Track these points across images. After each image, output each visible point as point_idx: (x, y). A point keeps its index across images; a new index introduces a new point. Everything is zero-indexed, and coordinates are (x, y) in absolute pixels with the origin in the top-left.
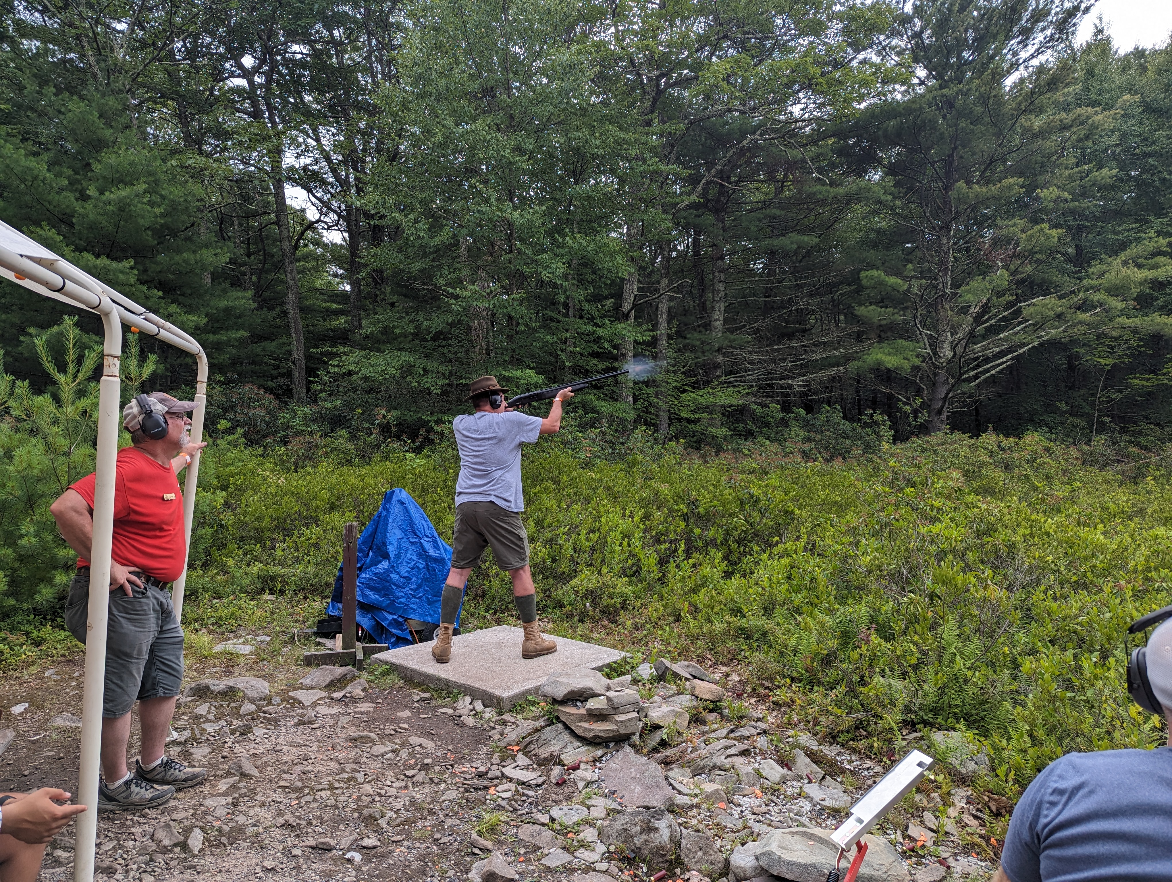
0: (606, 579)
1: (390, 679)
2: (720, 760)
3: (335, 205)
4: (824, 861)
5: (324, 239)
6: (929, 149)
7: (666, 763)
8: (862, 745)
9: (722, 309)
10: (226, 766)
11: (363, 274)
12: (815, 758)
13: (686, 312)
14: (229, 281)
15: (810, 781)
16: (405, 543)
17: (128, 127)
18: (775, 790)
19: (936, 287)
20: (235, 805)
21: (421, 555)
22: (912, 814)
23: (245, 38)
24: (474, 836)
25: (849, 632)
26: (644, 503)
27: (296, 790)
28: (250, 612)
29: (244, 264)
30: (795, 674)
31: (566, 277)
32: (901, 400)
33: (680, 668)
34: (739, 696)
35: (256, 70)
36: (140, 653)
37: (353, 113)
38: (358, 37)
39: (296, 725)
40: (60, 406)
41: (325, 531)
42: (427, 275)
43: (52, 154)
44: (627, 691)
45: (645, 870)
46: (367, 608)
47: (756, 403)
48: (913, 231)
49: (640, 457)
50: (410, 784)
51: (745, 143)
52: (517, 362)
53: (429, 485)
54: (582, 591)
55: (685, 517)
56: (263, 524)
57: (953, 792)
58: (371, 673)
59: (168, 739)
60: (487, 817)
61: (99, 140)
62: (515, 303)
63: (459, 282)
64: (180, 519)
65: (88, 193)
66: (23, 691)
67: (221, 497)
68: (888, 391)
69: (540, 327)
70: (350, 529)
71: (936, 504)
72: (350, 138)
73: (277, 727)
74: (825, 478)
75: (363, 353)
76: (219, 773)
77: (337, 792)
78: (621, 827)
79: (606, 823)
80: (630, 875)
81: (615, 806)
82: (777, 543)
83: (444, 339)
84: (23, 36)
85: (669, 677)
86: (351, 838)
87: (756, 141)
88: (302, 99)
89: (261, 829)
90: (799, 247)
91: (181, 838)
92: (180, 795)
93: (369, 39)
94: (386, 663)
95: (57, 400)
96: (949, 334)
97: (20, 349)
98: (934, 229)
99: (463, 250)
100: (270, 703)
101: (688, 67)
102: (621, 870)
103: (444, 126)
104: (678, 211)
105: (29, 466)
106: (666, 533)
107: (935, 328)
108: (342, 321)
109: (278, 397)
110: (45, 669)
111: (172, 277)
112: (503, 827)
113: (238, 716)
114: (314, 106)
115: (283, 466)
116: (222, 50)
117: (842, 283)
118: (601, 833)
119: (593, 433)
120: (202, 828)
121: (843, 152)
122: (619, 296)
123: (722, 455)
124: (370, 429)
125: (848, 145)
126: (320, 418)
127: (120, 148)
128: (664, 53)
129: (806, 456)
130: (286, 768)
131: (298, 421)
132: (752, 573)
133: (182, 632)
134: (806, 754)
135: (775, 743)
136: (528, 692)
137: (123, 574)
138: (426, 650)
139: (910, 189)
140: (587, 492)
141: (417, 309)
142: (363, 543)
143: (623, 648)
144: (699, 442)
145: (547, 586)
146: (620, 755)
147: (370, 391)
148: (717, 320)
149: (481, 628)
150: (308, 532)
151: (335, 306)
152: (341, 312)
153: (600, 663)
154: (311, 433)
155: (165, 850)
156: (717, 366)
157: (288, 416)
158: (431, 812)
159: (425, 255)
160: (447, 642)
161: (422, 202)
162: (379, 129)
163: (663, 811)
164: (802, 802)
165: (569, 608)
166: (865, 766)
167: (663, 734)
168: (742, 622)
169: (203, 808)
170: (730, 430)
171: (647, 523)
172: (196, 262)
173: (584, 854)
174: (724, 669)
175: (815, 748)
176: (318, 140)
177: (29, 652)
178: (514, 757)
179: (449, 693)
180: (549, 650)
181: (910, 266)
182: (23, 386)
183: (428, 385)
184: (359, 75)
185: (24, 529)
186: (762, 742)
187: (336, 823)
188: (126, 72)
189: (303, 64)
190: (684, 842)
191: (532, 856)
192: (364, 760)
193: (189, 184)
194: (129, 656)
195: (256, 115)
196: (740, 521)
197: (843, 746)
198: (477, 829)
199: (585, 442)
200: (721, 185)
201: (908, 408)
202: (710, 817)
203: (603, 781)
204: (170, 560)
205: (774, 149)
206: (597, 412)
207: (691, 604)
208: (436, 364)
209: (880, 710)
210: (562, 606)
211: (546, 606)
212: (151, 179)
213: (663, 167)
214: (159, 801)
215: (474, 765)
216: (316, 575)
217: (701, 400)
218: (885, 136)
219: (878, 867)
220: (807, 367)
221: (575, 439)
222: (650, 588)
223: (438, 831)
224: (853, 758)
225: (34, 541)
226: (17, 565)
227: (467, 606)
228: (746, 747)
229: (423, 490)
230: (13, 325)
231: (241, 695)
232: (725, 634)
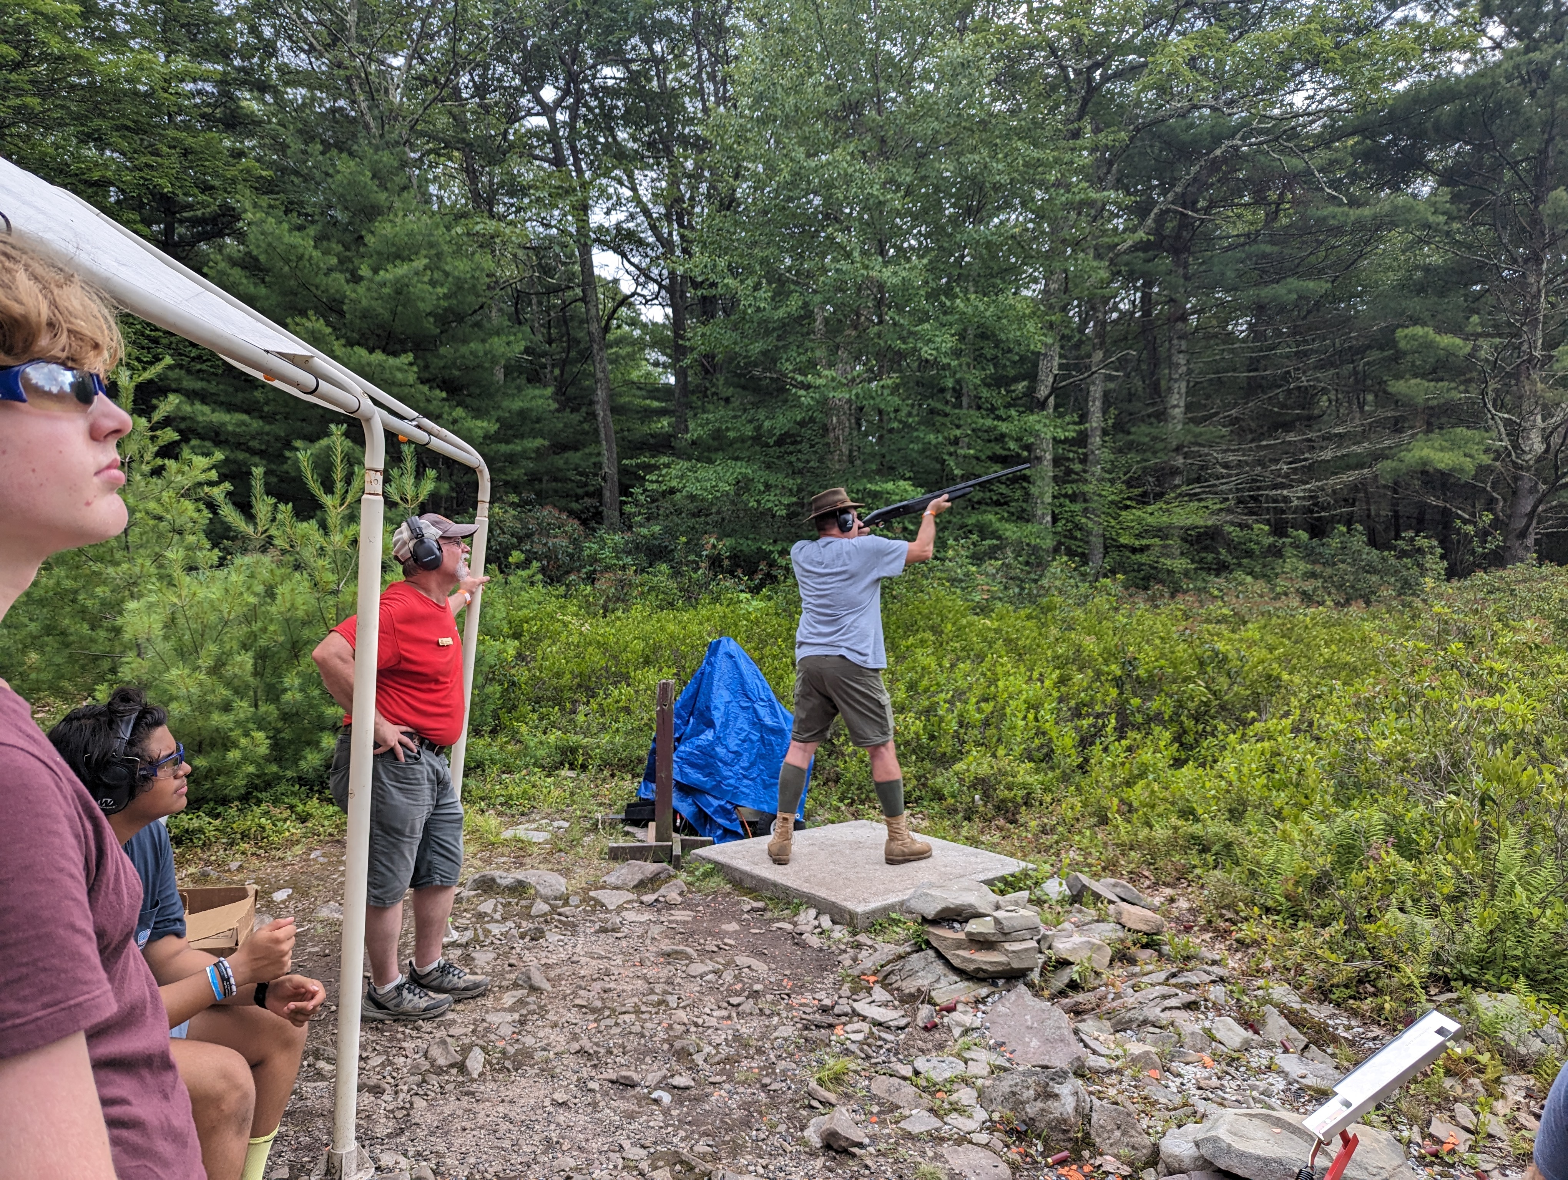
0: (1004, 763)
1: (714, 883)
2: (1154, 1012)
3: (655, 272)
4: (1294, 1156)
5: (643, 318)
6: (1508, 143)
7: (1077, 1012)
8: (1367, 1004)
9: (1183, 390)
10: (513, 976)
11: (687, 361)
12: (1295, 1020)
13: (1131, 397)
14: (524, 376)
15: (1286, 1051)
16: (734, 709)
17: (405, 188)
18: (1233, 1060)
19: (1518, 347)
20: (522, 1023)
21: (754, 724)
22: (1438, 1106)
23: (543, 64)
24: (813, 1084)
25: (1353, 847)
26: (1060, 662)
27: (594, 1011)
28: (545, 791)
29: (544, 354)
30: (1270, 903)
31: (957, 353)
32: (1460, 517)
33: (1103, 887)
34: (1188, 929)
35: (558, 103)
36: (413, 831)
37: (677, 150)
38: (685, 49)
39: (597, 932)
40: (326, 534)
41: (637, 692)
42: (770, 359)
43: (319, 227)
44: (1023, 912)
45: (1040, 1148)
46: (687, 790)
47: (1232, 524)
48: (1481, 266)
49: (1058, 600)
50: (734, 1015)
51: (1218, 152)
52: (888, 471)
53: (768, 635)
54: (969, 779)
55: (1118, 683)
56: (562, 682)
57: (1505, 1079)
58: (691, 873)
59: (445, 940)
60: (831, 1062)
61: (372, 207)
62: (886, 392)
63: (812, 365)
64: (459, 669)
65: (360, 273)
66: (285, 874)
67: (511, 647)
68: (1441, 504)
69: (919, 423)
70: (665, 688)
71: (1498, 666)
72: (674, 183)
73: (574, 933)
74: (1333, 629)
75: (687, 464)
76: (505, 983)
77: (644, 1016)
78: (1008, 1090)
79: (988, 1083)
80: (1019, 1153)
81: (1001, 1062)
82: (1254, 720)
83: (792, 443)
84: (287, 84)
85: (1087, 898)
86: (660, 1074)
87: (1237, 148)
88: (614, 137)
89: (551, 1055)
90: (1300, 297)
91: (459, 1058)
92: (459, 1007)
93: (698, 51)
94: (709, 861)
95: (324, 526)
96: (1539, 417)
97: (285, 467)
98: (1515, 261)
99: (818, 324)
100: (566, 903)
101: (1136, 50)
102: (1007, 1146)
103: (792, 160)
104: (1117, 255)
105: (293, 607)
106: (1091, 704)
107: (1516, 408)
108: (665, 423)
109: (584, 522)
110: (311, 849)
111: (457, 373)
112: (850, 1078)
113: (529, 917)
114: (630, 145)
115: (588, 609)
116: (517, 82)
117: (1369, 347)
118: (981, 1094)
119: (991, 566)
120: (483, 1048)
121: (1371, 156)
122: (1033, 377)
123: (1180, 597)
124: (697, 563)
125: (1379, 145)
126: (636, 548)
127: (396, 215)
128: (1097, 35)
129: (1307, 598)
130: (583, 984)
131: (607, 552)
132: (1215, 761)
133: (461, 808)
134: (1282, 1013)
135: (1236, 995)
136: (892, 907)
137: (393, 734)
138: (760, 847)
139: (1475, 205)
140: (979, 646)
141: (756, 405)
142: (683, 707)
143: (1024, 857)
144: (1147, 578)
145: (922, 772)
146: (1012, 995)
147: (696, 514)
148: (1175, 406)
149: (833, 822)
150: (616, 692)
151: (656, 404)
152: (663, 412)
153: (990, 875)
154: (624, 568)
155: (440, 1071)
156: (1175, 472)
157: (595, 546)
158: (760, 1051)
159: (768, 333)
160: (786, 837)
161: (764, 261)
162: (710, 168)
163: (1066, 1073)
164: (1272, 1078)
165: (951, 801)
166: (1370, 1035)
167: (1073, 973)
168: (1197, 829)
169: (485, 1024)
170: (1193, 561)
171: (1063, 689)
172: (486, 354)
173: (955, 1119)
174: (1168, 891)
175: (1296, 1006)
176: (634, 189)
177: (293, 829)
178: (869, 990)
179: (789, 903)
180: (922, 855)
181: (1475, 319)
182: (286, 510)
183: (770, 505)
184: (687, 99)
185: (287, 682)
186: (1217, 992)
187: (642, 1054)
188: (404, 119)
189: (614, 92)
190: (1095, 1117)
191: (888, 1117)
192: (678, 980)
193: (477, 256)
194: (401, 833)
195: (558, 161)
196: (1199, 688)
197: (1338, 1005)
198: (817, 1076)
199: (981, 579)
200: (1182, 214)
201: (1470, 528)
202: (1135, 1087)
203: (987, 1028)
204: (447, 719)
205: (1262, 158)
206: (999, 538)
207: (1122, 801)
208: (780, 476)
209: (1396, 957)
210: (942, 798)
211: (921, 798)
212: (433, 252)
213: (1093, 195)
214: (435, 1012)
215: (817, 996)
216: (625, 747)
217: (1150, 520)
218: (1437, 128)
219: (1375, 1171)
220: (1312, 471)
221: (967, 574)
222: (1065, 778)
223: (767, 1075)
224: (1353, 1023)
225: (299, 696)
226: (280, 725)
227: (815, 794)
228: (1192, 998)
229: (761, 641)
230: (277, 438)
231: (533, 891)
232: (1172, 844)
